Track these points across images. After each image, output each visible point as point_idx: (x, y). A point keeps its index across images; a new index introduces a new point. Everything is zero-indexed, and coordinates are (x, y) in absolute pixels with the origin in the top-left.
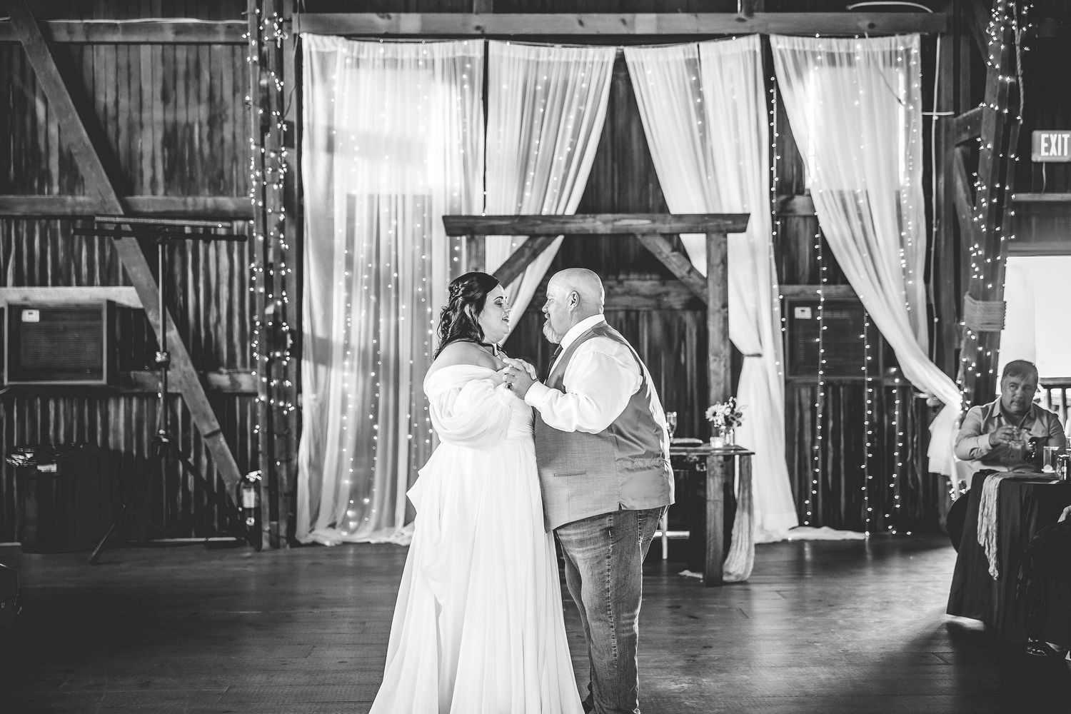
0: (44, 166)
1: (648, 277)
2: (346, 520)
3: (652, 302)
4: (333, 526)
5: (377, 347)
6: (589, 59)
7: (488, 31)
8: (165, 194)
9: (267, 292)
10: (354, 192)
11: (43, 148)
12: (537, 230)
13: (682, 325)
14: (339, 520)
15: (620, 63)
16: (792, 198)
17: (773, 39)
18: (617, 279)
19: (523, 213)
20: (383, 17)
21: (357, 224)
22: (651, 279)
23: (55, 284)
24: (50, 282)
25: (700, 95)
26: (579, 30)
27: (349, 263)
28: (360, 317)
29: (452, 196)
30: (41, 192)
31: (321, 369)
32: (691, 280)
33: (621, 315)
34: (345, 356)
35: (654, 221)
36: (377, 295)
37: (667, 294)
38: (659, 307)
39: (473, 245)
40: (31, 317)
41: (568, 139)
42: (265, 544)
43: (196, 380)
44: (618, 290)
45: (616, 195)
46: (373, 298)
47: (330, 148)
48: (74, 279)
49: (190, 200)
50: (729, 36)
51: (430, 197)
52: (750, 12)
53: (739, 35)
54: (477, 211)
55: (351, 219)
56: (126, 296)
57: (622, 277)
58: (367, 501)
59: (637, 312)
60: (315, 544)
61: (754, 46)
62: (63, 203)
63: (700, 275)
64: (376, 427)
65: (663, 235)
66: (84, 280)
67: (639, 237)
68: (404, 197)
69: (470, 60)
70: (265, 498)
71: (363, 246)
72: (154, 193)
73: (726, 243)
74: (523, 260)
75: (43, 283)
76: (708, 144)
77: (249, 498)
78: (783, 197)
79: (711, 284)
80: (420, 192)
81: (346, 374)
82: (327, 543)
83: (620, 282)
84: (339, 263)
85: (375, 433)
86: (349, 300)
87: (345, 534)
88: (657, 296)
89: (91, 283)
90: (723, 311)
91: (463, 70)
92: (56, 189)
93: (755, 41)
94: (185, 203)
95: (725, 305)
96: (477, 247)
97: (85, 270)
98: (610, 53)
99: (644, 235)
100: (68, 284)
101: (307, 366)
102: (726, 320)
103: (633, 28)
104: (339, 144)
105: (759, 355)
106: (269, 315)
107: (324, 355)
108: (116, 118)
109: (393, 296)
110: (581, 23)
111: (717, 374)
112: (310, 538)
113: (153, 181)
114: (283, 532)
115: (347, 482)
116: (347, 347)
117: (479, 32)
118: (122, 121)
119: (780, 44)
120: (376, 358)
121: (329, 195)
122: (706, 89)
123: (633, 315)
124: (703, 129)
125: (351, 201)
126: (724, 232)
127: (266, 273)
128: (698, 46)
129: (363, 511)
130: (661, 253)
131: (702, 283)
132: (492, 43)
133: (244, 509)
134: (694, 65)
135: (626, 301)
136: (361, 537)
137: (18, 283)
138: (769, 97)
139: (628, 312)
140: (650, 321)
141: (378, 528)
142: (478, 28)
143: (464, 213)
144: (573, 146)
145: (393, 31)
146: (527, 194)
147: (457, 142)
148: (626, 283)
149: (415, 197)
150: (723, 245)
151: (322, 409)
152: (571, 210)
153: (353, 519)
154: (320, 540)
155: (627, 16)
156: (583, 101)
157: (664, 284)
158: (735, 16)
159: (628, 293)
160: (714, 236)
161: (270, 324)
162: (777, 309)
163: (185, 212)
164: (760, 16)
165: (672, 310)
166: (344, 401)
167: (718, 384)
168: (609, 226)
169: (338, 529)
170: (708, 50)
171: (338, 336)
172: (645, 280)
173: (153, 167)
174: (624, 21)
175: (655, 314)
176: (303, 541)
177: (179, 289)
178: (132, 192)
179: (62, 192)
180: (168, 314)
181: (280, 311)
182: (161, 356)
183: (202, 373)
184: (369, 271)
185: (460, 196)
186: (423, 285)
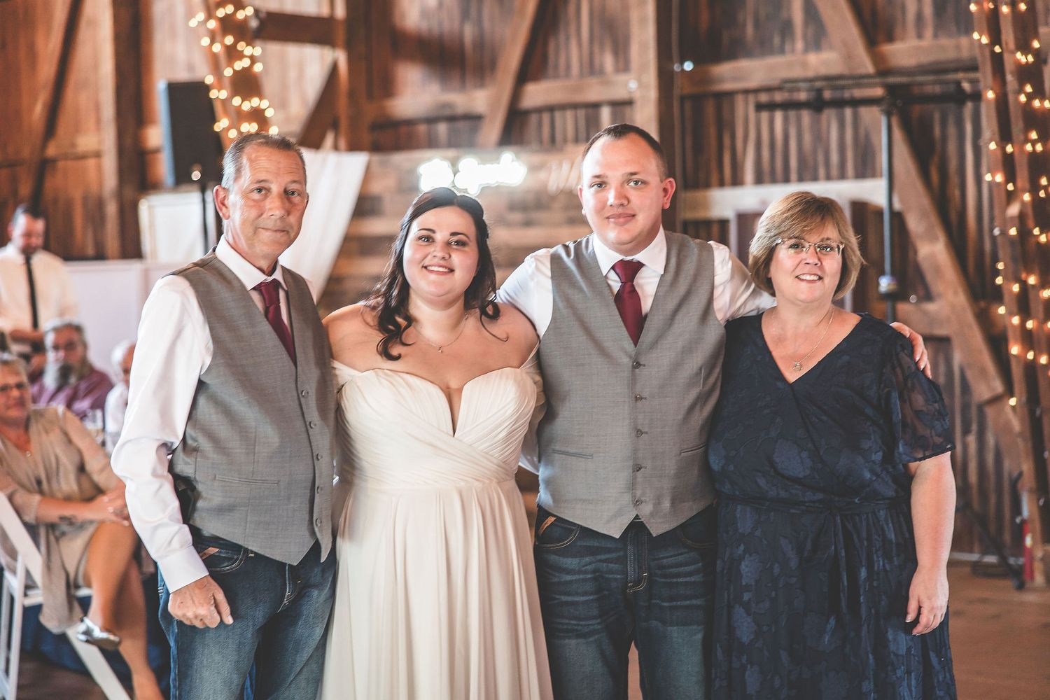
0: (784, 14)
8: (936, 36)
9: (1007, 182)
30: (782, 51)
43: (970, 317)
48: (822, 172)
56: (874, 191)
62: (804, 65)
66: (835, 171)
72: (920, 36)
89: (842, 176)
92: (799, 45)
94: (958, 47)
97: (835, 157)
100: (815, 178)
106: (1012, 218)
113: (920, 17)
127: (1003, 150)
133: (1023, 520)
137: (759, 180)
161: (1014, 231)
163: (958, 60)
177: (954, 179)
178: (890, 38)
179: (807, 50)
180: (934, 219)
181: (1030, 212)
182: (885, 284)
183: (982, 304)
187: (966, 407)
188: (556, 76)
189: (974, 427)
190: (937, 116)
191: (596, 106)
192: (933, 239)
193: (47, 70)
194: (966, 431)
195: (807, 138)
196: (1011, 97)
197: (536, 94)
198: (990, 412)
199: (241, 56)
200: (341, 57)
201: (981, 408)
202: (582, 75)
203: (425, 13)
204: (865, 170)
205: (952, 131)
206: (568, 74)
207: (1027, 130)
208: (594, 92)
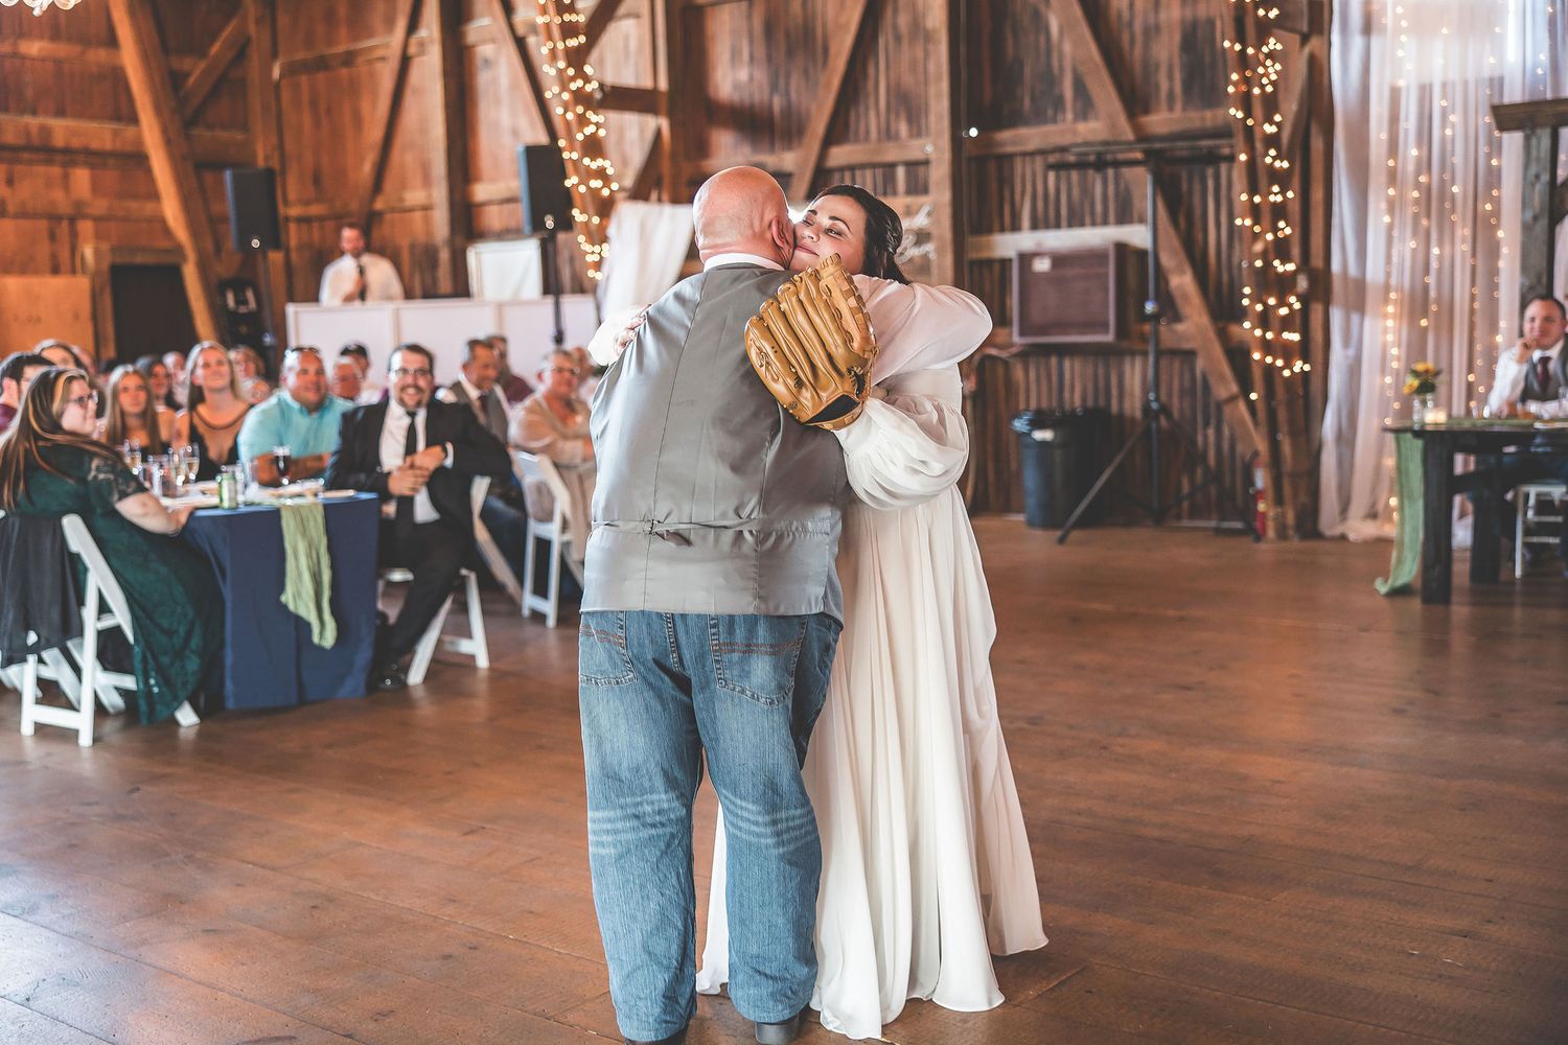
0: (1057, 92)
2: (1388, 509)
4: (1373, 515)
8: (1184, 109)
9: (1254, 225)
10: (1401, 83)
11: (1056, 70)
14: (1380, 507)
21: (1403, 125)
23: (1070, 225)
24: (1064, 222)
27: (1392, 177)
28: (1407, 248)
29: (1534, 74)
30: (1054, 121)
31: (1354, 317)
34: (1385, 300)
36: (1429, 218)
39: (1534, 141)
40: (1042, 265)
42: (1271, 533)
43: (1212, 334)
46: (1422, 223)
47: (1367, 29)
48: (1088, 219)
49: (1208, 114)
51: (1501, 79)
55: (1394, 119)
56: (1138, 235)
60: (1341, 539)
62: (1075, 133)
66: (1099, 218)
68: (1466, 83)
71: (1410, 153)
72: (1171, 109)
75: (1058, 226)
77: (1260, 477)
80: (1486, 73)
81: (1388, 322)
82: (1352, 537)
84: (1377, 178)
86: (1391, 227)
87: (1387, 528)
89: (1105, 223)
92: (1069, 116)
94: (1203, 119)
96: (1539, 144)
97: (1099, 208)
100: (1082, 224)
101: (1336, 315)
104: (1380, 21)
106: (1256, 254)
107: (1358, 300)
108: (1130, 24)
109: (1451, 217)
112: (1337, 531)
113: (1171, 94)
114: (1292, 519)
116: (1387, 287)
118: (1138, 27)
121: (1365, 90)
125: (1395, 95)
127: (1251, 200)
133: (1256, 490)
137: (1035, 226)
143: (1549, 96)
149: (1482, 81)
151: (1354, 371)
154: (1351, 534)
166: (1384, 358)
169: (1379, 522)
171: (1374, 272)
173: (1171, 78)
176: (1328, 532)
177: (1198, 224)
178: (1147, 111)
179: (1076, 119)
180: (1182, 255)
181: (1271, 250)
182: (1150, 307)
183: (1221, 325)
184: (1418, 186)
185: (1545, 74)
186: (1492, 200)
187: (1206, 406)
188: (857, 141)
189: (1213, 421)
190: (1184, 175)
191: (892, 166)
192: (1183, 272)
193: (374, 133)
194: (1207, 424)
195: (1076, 192)
196: (1259, 160)
197: (839, 155)
198: (1227, 410)
199: (588, 122)
200: (664, 123)
201: (1219, 406)
202: (879, 140)
203: (736, 86)
204: (1125, 216)
205: (1197, 186)
206: (867, 138)
207: (1271, 184)
208: (891, 154)
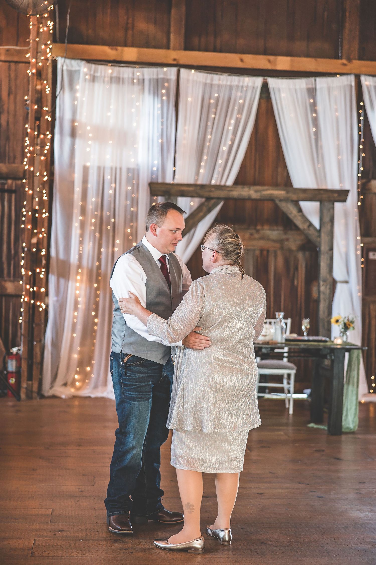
1: (275, 228)
2: (74, 380)
3: (278, 245)
4: (65, 385)
5: (99, 267)
6: (245, 84)
7: (181, 62)
9: (33, 229)
10: (88, 164)
12: (212, 195)
13: (296, 260)
14: (69, 381)
15: (265, 88)
16: (369, 181)
17: (363, 78)
18: (255, 229)
19: (199, 182)
20: (112, 49)
21: (89, 186)
22: (277, 230)
25: (315, 111)
26: (240, 65)
27: (83, 211)
28: (89, 247)
29: (152, 170)
31: (62, 281)
32: (310, 232)
33: (258, 252)
34: (77, 273)
35: (288, 192)
36: (101, 232)
37: (288, 240)
38: (282, 248)
41: (230, 136)
42: (23, 396)
44: (256, 236)
45: (257, 174)
46: (97, 235)
47: (73, 134)
50: (334, 75)
51: (138, 171)
52: (349, 60)
53: (341, 74)
54: (169, 180)
55: (85, 181)
57: (259, 227)
58: (88, 369)
59: (268, 251)
60: (54, 397)
61: (351, 82)
63: (315, 228)
64: (96, 320)
65: (292, 201)
67: (277, 202)
68: (121, 169)
69: (168, 81)
70: (24, 366)
71: (92, 199)
73: (333, 208)
74: (201, 214)
76: (319, 143)
77: (12, 365)
78: (364, 181)
79: (323, 235)
80: (132, 166)
81: (78, 285)
82: (63, 397)
83: (258, 231)
84: (76, 211)
85: (96, 324)
86: (82, 235)
87: (73, 390)
88: (281, 241)
90: (330, 253)
91: (163, 87)
93: (352, 79)
95: (331, 249)
98: (258, 81)
99: (281, 200)
101: (52, 279)
102: (331, 258)
103: (275, 65)
104: (79, 132)
105: (347, 282)
106: (34, 244)
107: (64, 272)
109: (111, 234)
110: (242, 60)
111: (324, 293)
112: (51, 393)
114: (35, 388)
115: (75, 356)
116: (80, 266)
117: (175, 63)
119: (366, 81)
120: (98, 274)
121: (72, 165)
122: (319, 108)
123: (265, 253)
124: (317, 134)
125: (86, 170)
126: (333, 201)
127: (33, 215)
128: (315, 80)
129: (86, 376)
130: (291, 213)
131: (316, 234)
132: (183, 71)
133: (8, 372)
134: (312, 92)
135: (261, 243)
136: (85, 392)
138: (359, 115)
139: (262, 251)
140: (276, 256)
141: (96, 387)
142: (175, 60)
143: (160, 181)
144: (233, 141)
145: (118, 59)
146: (202, 171)
147: (157, 134)
148: (262, 232)
149: (129, 170)
150: (331, 210)
151: (62, 307)
152: (230, 182)
153: (79, 381)
154: (58, 394)
155: (271, 58)
156: (240, 112)
157: (286, 233)
158: (340, 61)
159: (263, 238)
160: (326, 204)
161: (34, 250)
162: (359, 252)
164: (356, 63)
165: (290, 250)
166: (76, 303)
167: (325, 300)
168: (259, 194)
169: (68, 387)
170: (321, 82)
171: (74, 258)
172: (273, 230)
174: (269, 61)
175: (279, 253)
176: (46, 394)
181: (41, 242)
184: (96, 217)
185: (158, 170)
186: (131, 227)
